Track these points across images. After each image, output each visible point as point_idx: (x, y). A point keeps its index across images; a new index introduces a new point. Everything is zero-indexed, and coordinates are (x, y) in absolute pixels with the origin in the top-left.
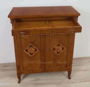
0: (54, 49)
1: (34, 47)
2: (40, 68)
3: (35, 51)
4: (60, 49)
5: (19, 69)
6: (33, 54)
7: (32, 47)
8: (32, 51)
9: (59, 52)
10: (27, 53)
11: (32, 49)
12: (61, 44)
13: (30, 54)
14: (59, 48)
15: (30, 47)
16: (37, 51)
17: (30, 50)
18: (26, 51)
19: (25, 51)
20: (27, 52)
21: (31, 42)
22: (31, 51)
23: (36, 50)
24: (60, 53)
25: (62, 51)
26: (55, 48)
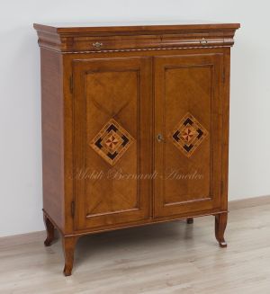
0: (176, 137)
1: (121, 129)
3: (124, 144)
4: (191, 133)
7: (115, 130)
8: (115, 143)
9: (191, 146)
10: (100, 152)
11: (114, 139)
12: (194, 120)
13: (109, 155)
14: (189, 131)
15: (109, 130)
16: (128, 145)
17: (109, 141)
18: (98, 144)
19: (94, 147)
20: (100, 147)
21: (113, 113)
22: (111, 146)
23: (126, 140)
24: (193, 150)
25: (198, 142)
26: (178, 133)
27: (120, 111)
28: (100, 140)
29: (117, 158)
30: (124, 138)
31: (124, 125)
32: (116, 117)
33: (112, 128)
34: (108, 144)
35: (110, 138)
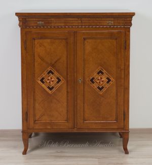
0: (92, 80)
1: (56, 73)
2: (66, 121)
3: (58, 82)
4: (102, 80)
5: (27, 120)
6: (53, 88)
7: (53, 73)
8: (53, 81)
10: (43, 85)
11: (51, 78)
12: (104, 71)
13: (49, 88)
14: (101, 78)
15: (49, 73)
16: (60, 83)
17: (48, 80)
19: (40, 82)
20: (43, 82)
21: (51, 63)
22: (50, 82)
23: (59, 80)
24: (104, 90)
25: (107, 86)
26: (93, 78)
27: (55, 62)
28: (43, 79)
29: (54, 90)
30: (58, 78)
31: (58, 71)
32: (53, 66)
33: (50, 72)
34: (48, 81)
35: (49, 78)
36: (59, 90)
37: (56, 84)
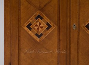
1: (45, 18)
3: (48, 29)
6: (42, 35)
7: (41, 18)
8: (41, 27)
10: (30, 32)
11: (40, 24)
13: (37, 35)
15: (37, 18)
16: (50, 30)
17: (36, 26)
18: (29, 27)
19: (26, 28)
20: (30, 29)
22: (38, 29)
23: (49, 26)
27: (45, 6)
28: (30, 24)
29: (43, 37)
30: (48, 24)
31: (48, 16)
32: (42, 10)
33: (39, 17)
34: (36, 28)
35: (38, 24)
36: (49, 37)
37: (45, 31)
